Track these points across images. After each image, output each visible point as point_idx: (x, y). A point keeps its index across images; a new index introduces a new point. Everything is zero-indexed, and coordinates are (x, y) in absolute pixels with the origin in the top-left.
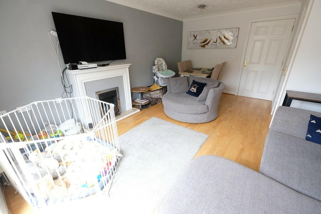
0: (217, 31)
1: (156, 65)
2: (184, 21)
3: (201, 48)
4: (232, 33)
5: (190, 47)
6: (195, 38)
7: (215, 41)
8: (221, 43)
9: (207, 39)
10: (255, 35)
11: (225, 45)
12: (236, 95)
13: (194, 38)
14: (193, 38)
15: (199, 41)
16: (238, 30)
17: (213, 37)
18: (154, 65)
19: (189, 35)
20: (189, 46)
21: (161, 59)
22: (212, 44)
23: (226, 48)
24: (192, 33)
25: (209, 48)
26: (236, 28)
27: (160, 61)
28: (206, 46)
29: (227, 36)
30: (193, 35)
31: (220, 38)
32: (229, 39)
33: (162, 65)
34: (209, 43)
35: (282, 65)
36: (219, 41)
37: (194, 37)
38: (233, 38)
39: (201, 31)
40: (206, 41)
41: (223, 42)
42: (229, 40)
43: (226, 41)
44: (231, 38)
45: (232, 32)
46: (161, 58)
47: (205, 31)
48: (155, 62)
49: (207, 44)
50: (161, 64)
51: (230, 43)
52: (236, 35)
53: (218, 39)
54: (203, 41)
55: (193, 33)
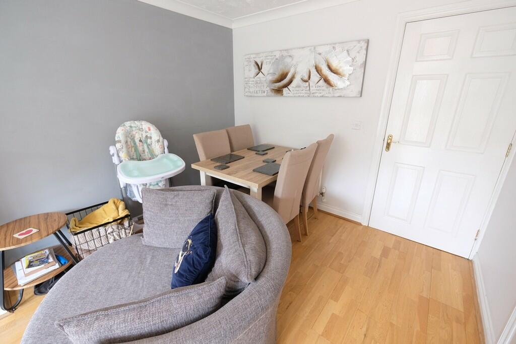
0: (310, 50)
1: (119, 142)
2: (233, 26)
3: (273, 94)
4: (349, 54)
5: (249, 92)
6: (260, 69)
7: (306, 78)
8: (322, 81)
9: (286, 71)
10: (416, 61)
11: (331, 88)
12: (365, 223)
13: (257, 70)
14: (254, 70)
15: (270, 78)
16: (364, 45)
17: (301, 66)
18: (114, 143)
19: (246, 63)
20: (247, 90)
21: (145, 125)
22: (298, 86)
23: (334, 97)
24: (252, 56)
25: (291, 95)
26: (359, 41)
27: (141, 130)
28: (285, 90)
29: (335, 64)
30: (253, 63)
31: (318, 70)
32: (340, 71)
33: (149, 141)
34: (290, 82)
35: (507, 156)
36: (315, 77)
37: (257, 67)
38: (352, 68)
39: (272, 52)
40: (283, 77)
41: (327, 81)
42: (342, 74)
43: (332, 77)
44: (346, 69)
45: (348, 51)
46: (143, 123)
47: (281, 51)
48: (115, 133)
49: (286, 86)
50: (147, 136)
51: (344, 82)
52: (360, 59)
53: (314, 72)
54: (276, 77)
55: (254, 56)
